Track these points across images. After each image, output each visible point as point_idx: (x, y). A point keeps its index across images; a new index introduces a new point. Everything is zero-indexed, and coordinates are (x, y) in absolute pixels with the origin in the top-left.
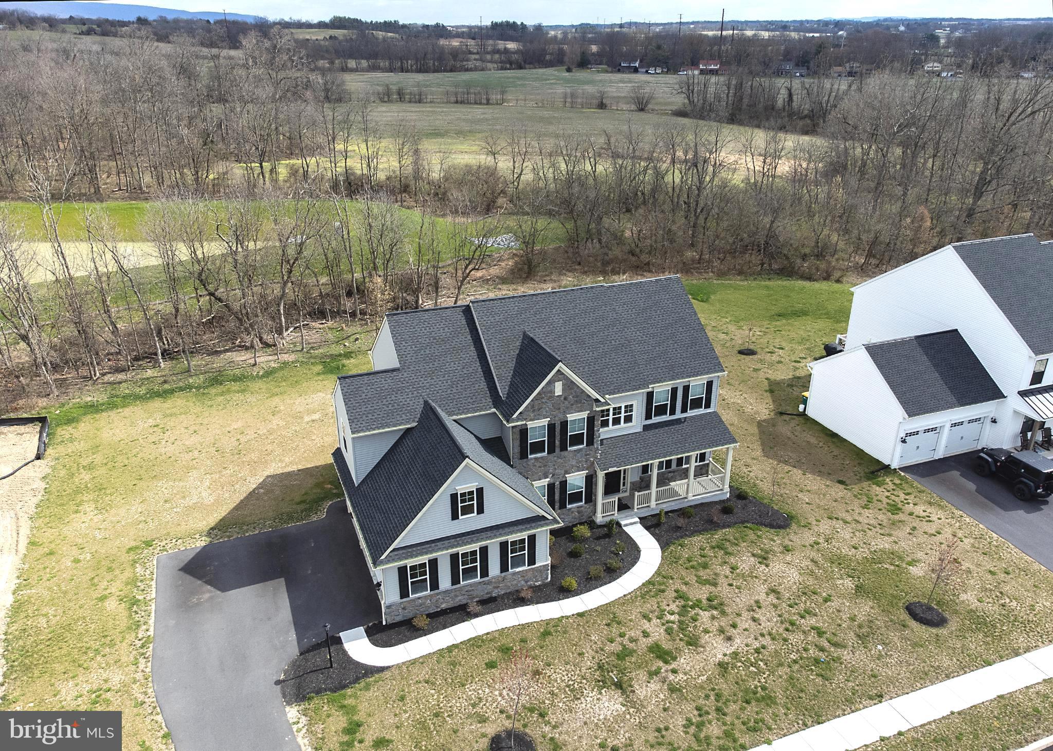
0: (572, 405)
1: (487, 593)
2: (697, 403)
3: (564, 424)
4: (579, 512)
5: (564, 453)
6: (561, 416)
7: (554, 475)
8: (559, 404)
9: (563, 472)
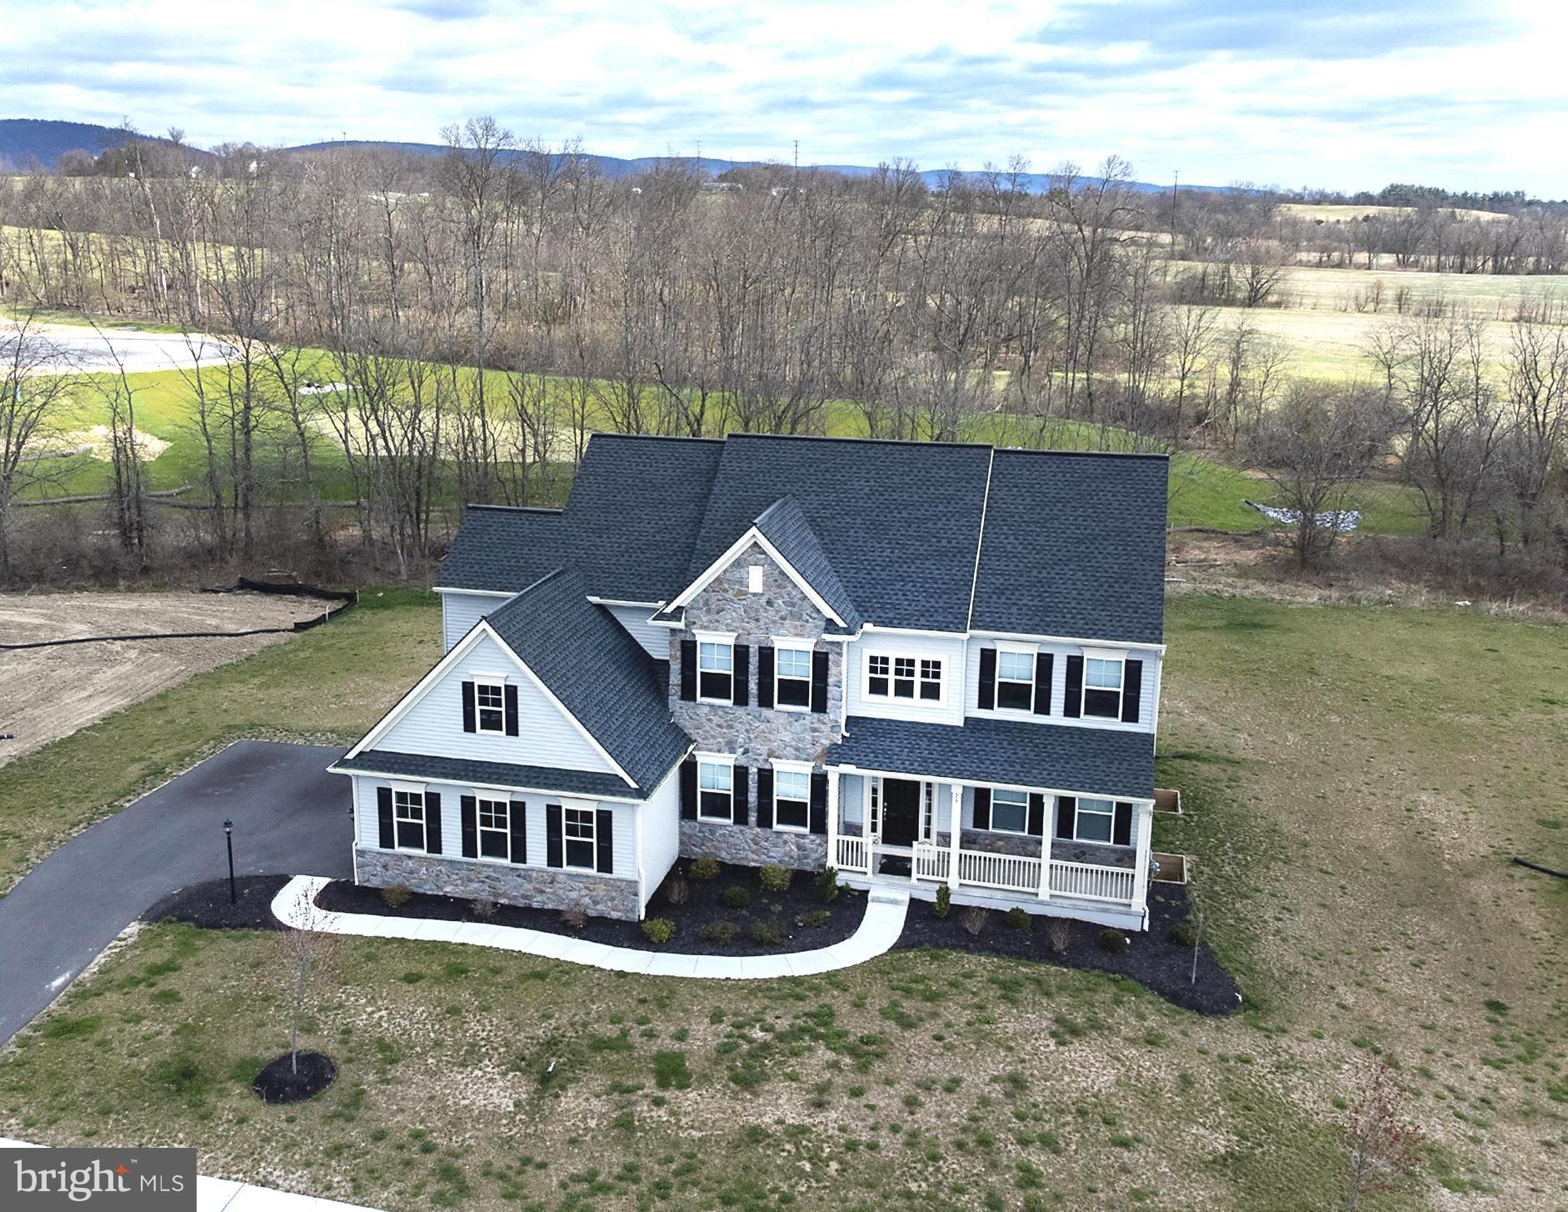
0: (783, 618)
1: (525, 897)
2: (1102, 703)
3: (767, 655)
4: (799, 847)
5: (766, 712)
6: (762, 637)
7: (746, 752)
8: (757, 611)
9: (764, 750)
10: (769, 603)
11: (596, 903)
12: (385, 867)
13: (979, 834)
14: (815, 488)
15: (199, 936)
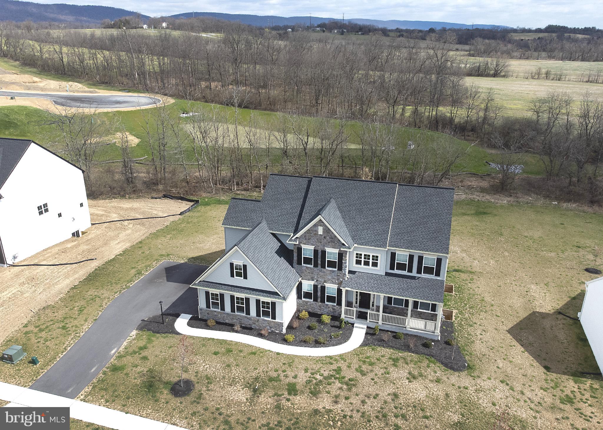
0: (329, 242)
1: (249, 325)
2: (428, 270)
3: (324, 253)
4: (333, 309)
5: (323, 270)
6: (322, 247)
7: (317, 281)
8: (321, 240)
9: (323, 281)
10: (325, 237)
11: (271, 328)
12: (208, 314)
13: (389, 306)
14: (340, 196)
15: (153, 336)
